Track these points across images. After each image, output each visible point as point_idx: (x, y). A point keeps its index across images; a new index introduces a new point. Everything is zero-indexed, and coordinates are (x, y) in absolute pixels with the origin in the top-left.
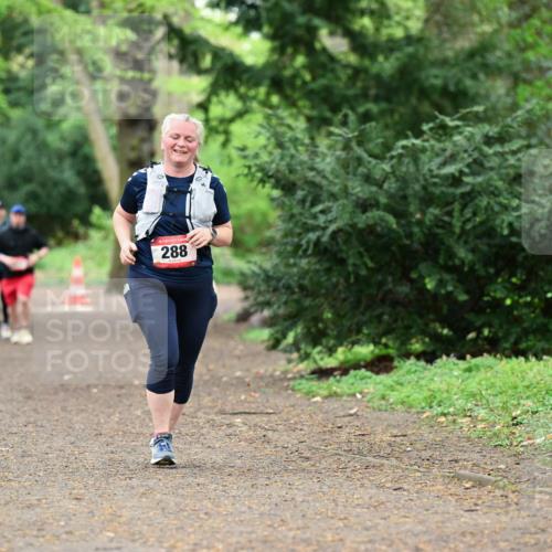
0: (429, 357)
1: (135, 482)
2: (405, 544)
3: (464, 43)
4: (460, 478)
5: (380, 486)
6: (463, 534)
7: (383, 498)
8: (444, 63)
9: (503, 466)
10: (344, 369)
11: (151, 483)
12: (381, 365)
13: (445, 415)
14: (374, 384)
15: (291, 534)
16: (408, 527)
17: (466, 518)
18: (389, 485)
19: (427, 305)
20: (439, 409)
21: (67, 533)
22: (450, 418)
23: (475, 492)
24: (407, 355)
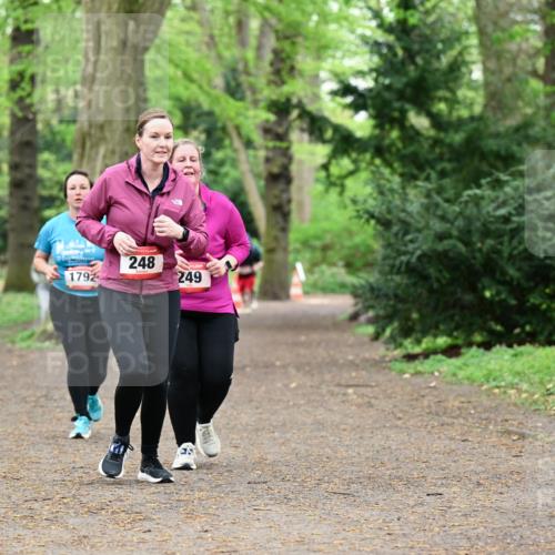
0: (487, 346)
1: (276, 434)
2: (470, 480)
3: (512, 122)
4: (509, 433)
5: (452, 439)
6: (512, 473)
7: (453, 447)
8: (497, 135)
9: (540, 425)
10: (426, 355)
11: (288, 436)
12: (452, 351)
13: (498, 387)
14: (447, 365)
15: (388, 472)
16: (472, 467)
17: (514, 462)
18: (458, 437)
19: (486, 309)
20: (494, 384)
21: (228, 471)
22: (502, 390)
23: (520, 443)
24: (470, 345)
